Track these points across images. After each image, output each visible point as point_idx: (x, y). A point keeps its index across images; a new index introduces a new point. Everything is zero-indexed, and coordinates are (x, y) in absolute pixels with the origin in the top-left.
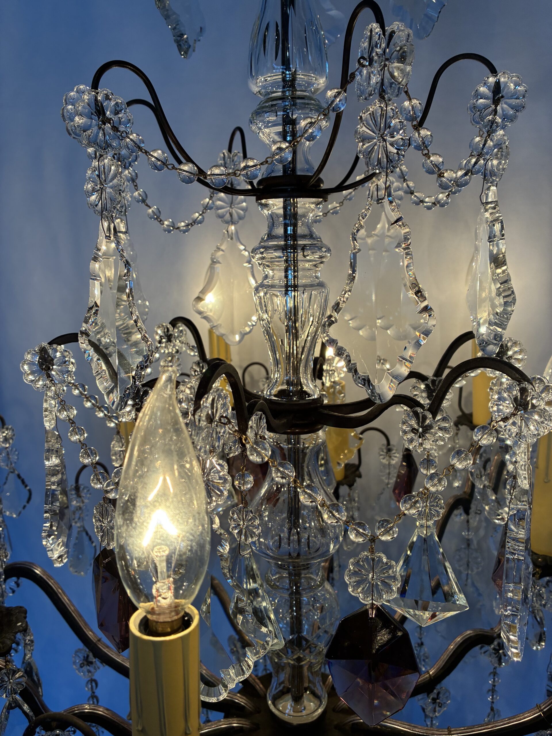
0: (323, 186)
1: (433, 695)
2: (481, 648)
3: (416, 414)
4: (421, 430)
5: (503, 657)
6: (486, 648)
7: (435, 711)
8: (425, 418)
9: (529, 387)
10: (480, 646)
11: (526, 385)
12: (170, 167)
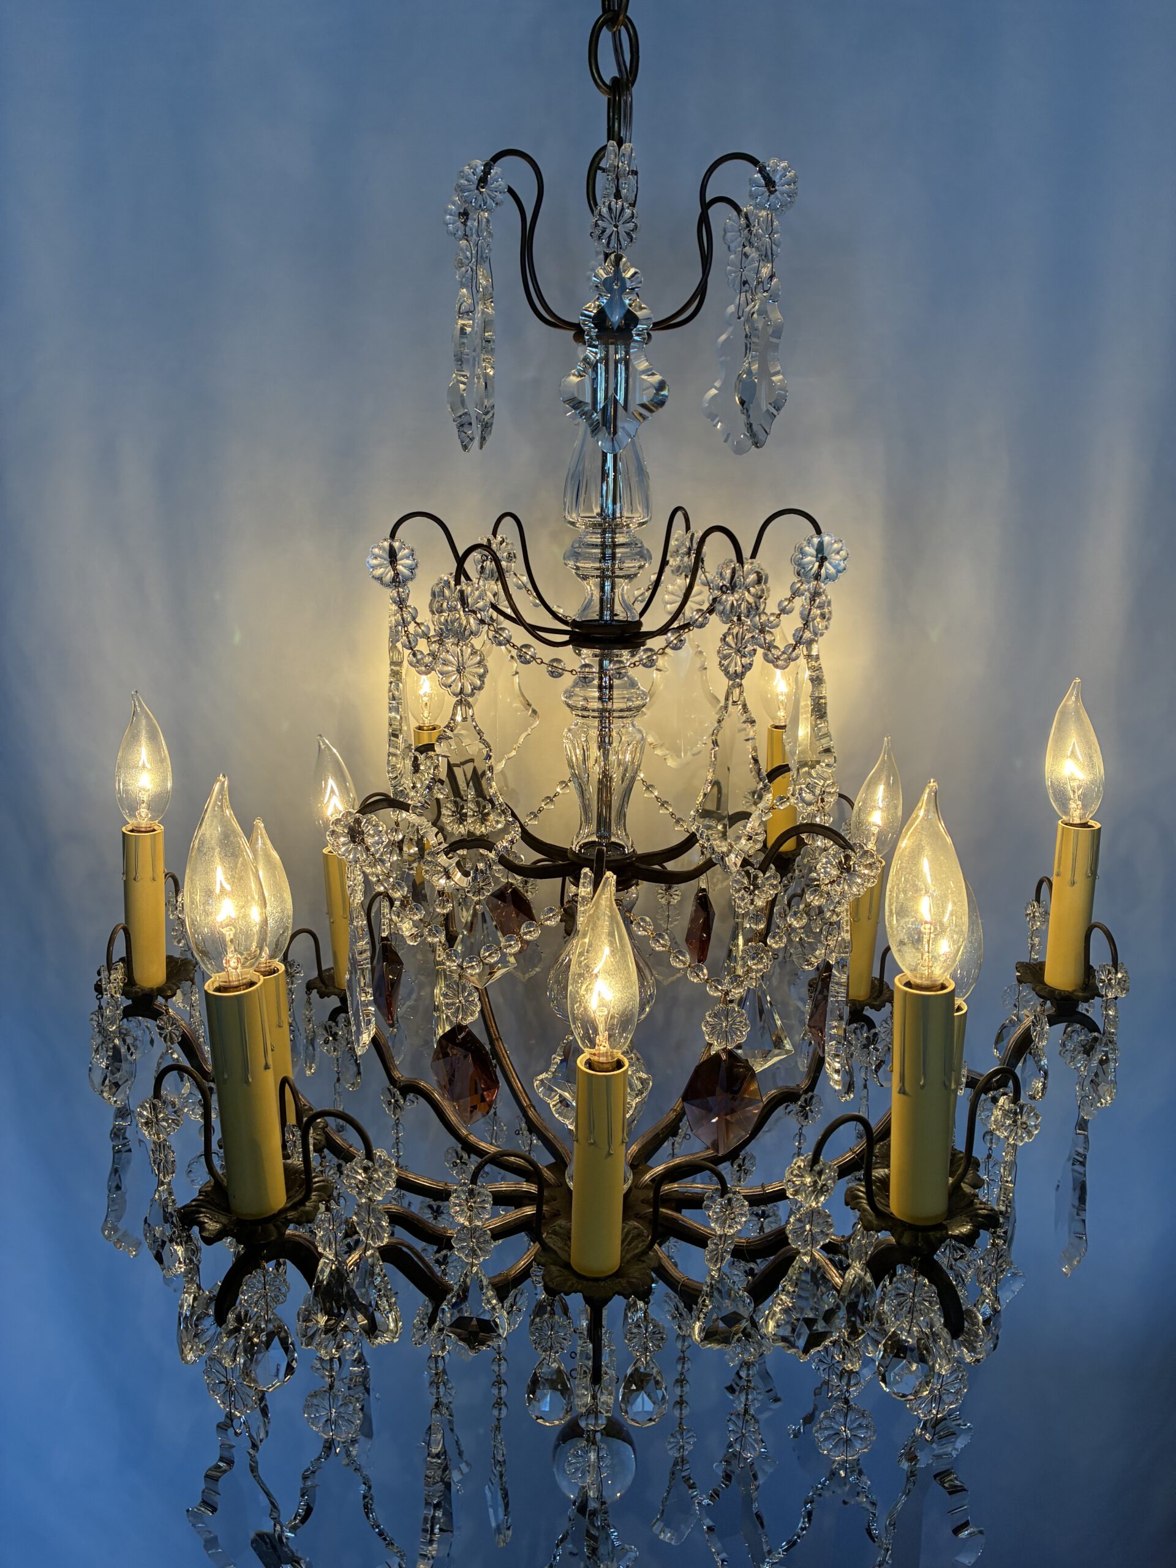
0: (643, 629)
1: (739, 1161)
2: (786, 1108)
3: (748, 873)
4: (752, 887)
5: (809, 1113)
6: (792, 1107)
7: (740, 1181)
8: (756, 877)
9: (852, 854)
10: (785, 1105)
11: (849, 852)
12: (539, 661)
